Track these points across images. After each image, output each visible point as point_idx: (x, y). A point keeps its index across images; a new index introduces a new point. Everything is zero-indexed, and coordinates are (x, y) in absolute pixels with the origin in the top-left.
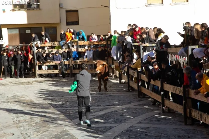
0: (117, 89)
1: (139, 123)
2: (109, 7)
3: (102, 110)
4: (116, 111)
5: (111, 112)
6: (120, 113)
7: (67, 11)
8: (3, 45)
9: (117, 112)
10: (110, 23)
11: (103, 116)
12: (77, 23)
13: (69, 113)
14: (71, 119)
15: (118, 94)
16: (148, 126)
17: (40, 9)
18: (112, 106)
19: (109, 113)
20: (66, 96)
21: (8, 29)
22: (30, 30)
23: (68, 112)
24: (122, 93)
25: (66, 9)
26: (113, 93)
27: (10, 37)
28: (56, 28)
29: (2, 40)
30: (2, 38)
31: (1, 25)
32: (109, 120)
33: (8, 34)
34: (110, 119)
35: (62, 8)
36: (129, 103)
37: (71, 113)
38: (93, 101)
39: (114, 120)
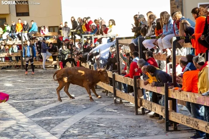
1: (91, 114)
3: (55, 102)
6: (73, 105)
9: (70, 104)
10: (61, 14)
11: (55, 108)
12: (27, 14)
13: (20, 106)
14: (23, 112)
16: (100, 116)
18: (65, 98)
19: (62, 105)
20: (17, 88)
23: (19, 104)
28: (5, 19)
32: (62, 112)
34: (63, 110)
36: (81, 95)
37: (23, 106)
38: (45, 93)
39: (66, 112)
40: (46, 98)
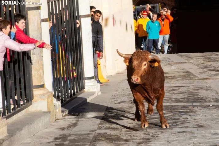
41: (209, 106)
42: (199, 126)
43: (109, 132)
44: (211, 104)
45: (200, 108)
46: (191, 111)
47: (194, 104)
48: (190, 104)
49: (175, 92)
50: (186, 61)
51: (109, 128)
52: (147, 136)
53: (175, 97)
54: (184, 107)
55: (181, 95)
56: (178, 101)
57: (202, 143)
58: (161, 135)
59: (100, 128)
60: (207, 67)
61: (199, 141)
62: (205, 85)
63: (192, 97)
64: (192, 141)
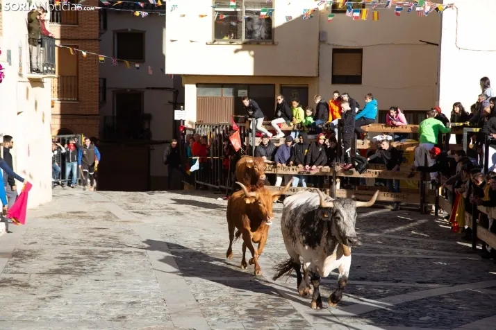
0: (443, 244)
2: (437, 45)
3: (406, 291)
4: (440, 298)
5: (426, 299)
6: (448, 303)
7: (336, 51)
8: (184, 121)
9: (442, 301)
10: (436, 84)
15: (446, 255)
17: (273, 43)
18: (430, 285)
19: (422, 301)
21: (198, 85)
22: (246, 91)
24: (458, 254)
25: (333, 45)
26: (433, 252)
27: (201, 104)
28: (307, 88)
29: (184, 109)
30: (183, 104)
31: (184, 75)
32: (421, 319)
33: (197, 97)
34: (425, 315)
35: (324, 42)
36: (472, 281)
38: (383, 268)
39: (433, 319)
40: (385, 280)
41: (130, 252)
42: (118, 274)
43: (15, 277)
44: (132, 250)
45: (121, 254)
46: (110, 257)
47: (114, 249)
48: (110, 249)
49: (94, 234)
50: (108, 200)
51: (16, 273)
52: (59, 284)
53: (94, 240)
54: (103, 252)
55: (100, 238)
56: (96, 245)
57: (122, 293)
58: (75, 283)
59: (5, 272)
60: (130, 208)
61: (117, 292)
62: (128, 228)
63: (113, 242)
64: (109, 291)
